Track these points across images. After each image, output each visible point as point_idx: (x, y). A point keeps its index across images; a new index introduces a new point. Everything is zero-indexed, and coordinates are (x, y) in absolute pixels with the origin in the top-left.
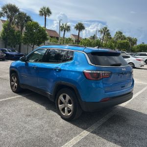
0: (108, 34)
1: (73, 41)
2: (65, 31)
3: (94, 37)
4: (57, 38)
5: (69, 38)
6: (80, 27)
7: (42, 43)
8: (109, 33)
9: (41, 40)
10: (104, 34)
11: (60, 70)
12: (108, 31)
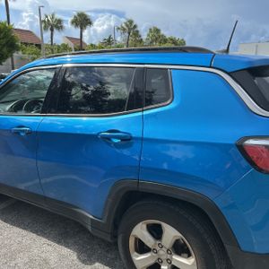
0: (137, 34)
1: (70, 49)
2: (52, 30)
3: (109, 41)
4: (39, 46)
5: (63, 45)
6: (83, 21)
7: (7, 57)
8: (138, 31)
9: (5, 50)
10: (129, 33)
11: (127, 140)
12: (135, 26)
